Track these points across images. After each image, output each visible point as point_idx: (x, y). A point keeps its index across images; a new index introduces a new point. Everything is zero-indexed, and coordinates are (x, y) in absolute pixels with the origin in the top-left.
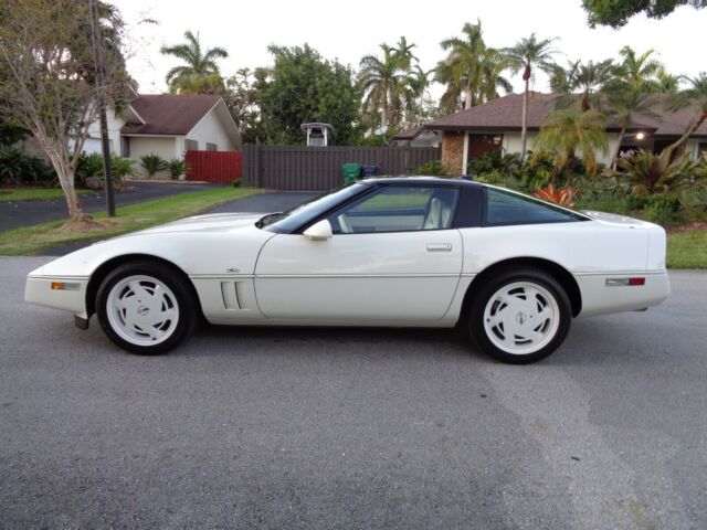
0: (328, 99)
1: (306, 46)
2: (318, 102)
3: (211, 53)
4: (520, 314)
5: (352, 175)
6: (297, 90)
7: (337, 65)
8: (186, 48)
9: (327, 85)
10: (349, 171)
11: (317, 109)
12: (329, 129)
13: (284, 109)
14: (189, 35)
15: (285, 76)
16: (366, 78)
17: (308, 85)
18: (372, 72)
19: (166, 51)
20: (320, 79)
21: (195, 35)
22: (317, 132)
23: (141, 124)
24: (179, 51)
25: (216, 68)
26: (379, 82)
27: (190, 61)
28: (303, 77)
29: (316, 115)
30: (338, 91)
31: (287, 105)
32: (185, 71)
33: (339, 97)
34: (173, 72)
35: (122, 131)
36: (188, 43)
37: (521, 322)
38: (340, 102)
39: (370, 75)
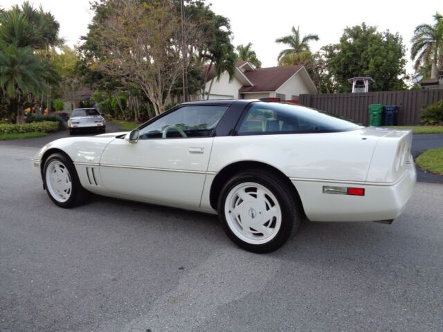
0: (376, 59)
1: (363, 24)
2: (368, 62)
3: (306, 39)
4: (252, 209)
5: (375, 113)
6: (353, 55)
7: (387, 35)
8: (291, 37)
9: (376, 50)
10: (373, 109)
11: (367, 68)
12: (369, 80)
13: (345, 70)
14: (294, 29)
15: (345, 47)
16: (420, 41)
17: (362, 51)
18: (424, 37)
19: (279, 41)
20: (371, 46)
21: (296, 29)
22: (360, 84)
23: (251, 86)
24: (286, 40)
25: (307, 48)
26: (431, 43)
27: (293, 45)
28: (359, 46)
29: (366, 72)
30: (385, 54)
31: (346, 66)
32: (288, 52)
33: (385, 57)
34: (282, 53)
35: (240, 91)
36: (292, 34)
37: (253, 217)
38: (385, 61)
39: (423, 40)
